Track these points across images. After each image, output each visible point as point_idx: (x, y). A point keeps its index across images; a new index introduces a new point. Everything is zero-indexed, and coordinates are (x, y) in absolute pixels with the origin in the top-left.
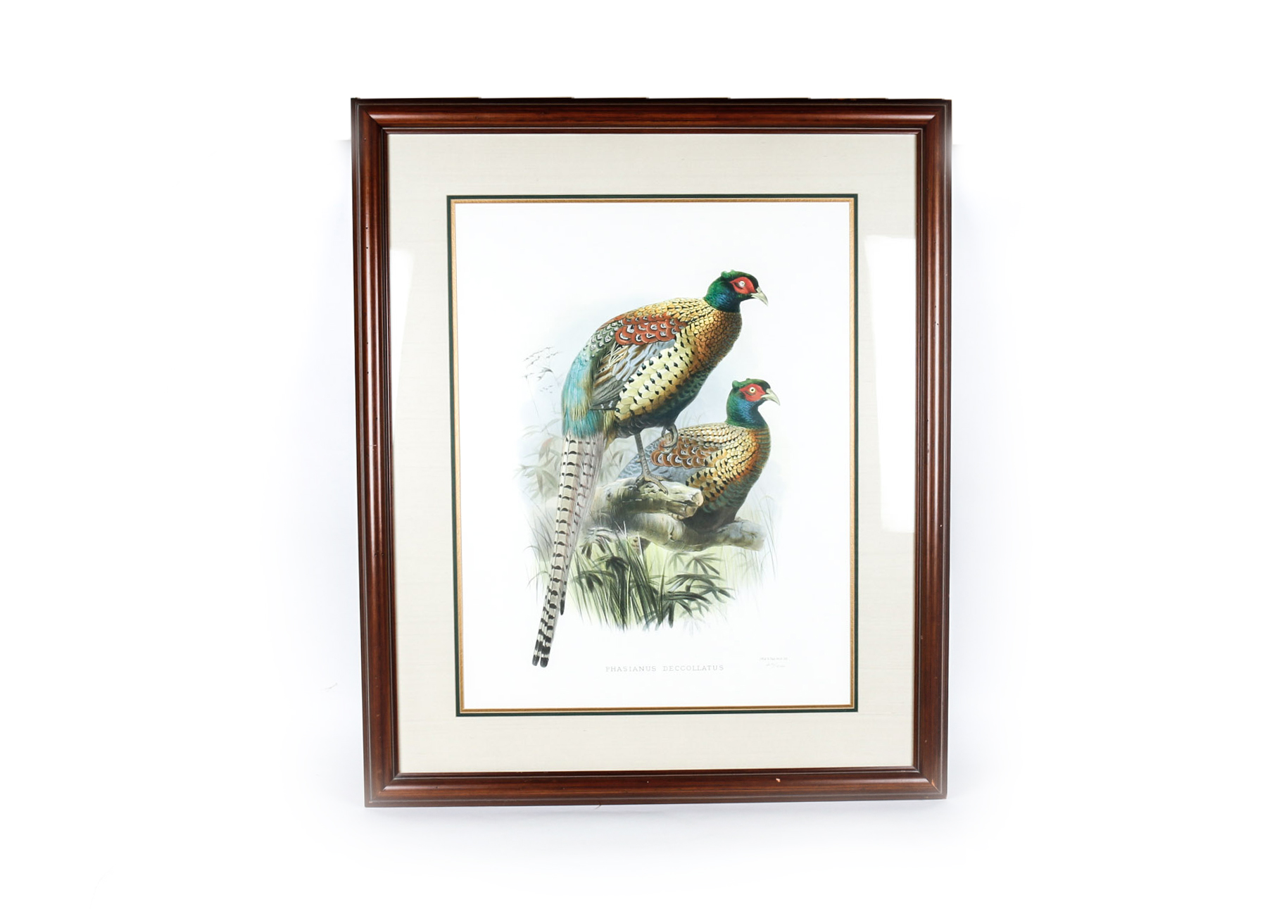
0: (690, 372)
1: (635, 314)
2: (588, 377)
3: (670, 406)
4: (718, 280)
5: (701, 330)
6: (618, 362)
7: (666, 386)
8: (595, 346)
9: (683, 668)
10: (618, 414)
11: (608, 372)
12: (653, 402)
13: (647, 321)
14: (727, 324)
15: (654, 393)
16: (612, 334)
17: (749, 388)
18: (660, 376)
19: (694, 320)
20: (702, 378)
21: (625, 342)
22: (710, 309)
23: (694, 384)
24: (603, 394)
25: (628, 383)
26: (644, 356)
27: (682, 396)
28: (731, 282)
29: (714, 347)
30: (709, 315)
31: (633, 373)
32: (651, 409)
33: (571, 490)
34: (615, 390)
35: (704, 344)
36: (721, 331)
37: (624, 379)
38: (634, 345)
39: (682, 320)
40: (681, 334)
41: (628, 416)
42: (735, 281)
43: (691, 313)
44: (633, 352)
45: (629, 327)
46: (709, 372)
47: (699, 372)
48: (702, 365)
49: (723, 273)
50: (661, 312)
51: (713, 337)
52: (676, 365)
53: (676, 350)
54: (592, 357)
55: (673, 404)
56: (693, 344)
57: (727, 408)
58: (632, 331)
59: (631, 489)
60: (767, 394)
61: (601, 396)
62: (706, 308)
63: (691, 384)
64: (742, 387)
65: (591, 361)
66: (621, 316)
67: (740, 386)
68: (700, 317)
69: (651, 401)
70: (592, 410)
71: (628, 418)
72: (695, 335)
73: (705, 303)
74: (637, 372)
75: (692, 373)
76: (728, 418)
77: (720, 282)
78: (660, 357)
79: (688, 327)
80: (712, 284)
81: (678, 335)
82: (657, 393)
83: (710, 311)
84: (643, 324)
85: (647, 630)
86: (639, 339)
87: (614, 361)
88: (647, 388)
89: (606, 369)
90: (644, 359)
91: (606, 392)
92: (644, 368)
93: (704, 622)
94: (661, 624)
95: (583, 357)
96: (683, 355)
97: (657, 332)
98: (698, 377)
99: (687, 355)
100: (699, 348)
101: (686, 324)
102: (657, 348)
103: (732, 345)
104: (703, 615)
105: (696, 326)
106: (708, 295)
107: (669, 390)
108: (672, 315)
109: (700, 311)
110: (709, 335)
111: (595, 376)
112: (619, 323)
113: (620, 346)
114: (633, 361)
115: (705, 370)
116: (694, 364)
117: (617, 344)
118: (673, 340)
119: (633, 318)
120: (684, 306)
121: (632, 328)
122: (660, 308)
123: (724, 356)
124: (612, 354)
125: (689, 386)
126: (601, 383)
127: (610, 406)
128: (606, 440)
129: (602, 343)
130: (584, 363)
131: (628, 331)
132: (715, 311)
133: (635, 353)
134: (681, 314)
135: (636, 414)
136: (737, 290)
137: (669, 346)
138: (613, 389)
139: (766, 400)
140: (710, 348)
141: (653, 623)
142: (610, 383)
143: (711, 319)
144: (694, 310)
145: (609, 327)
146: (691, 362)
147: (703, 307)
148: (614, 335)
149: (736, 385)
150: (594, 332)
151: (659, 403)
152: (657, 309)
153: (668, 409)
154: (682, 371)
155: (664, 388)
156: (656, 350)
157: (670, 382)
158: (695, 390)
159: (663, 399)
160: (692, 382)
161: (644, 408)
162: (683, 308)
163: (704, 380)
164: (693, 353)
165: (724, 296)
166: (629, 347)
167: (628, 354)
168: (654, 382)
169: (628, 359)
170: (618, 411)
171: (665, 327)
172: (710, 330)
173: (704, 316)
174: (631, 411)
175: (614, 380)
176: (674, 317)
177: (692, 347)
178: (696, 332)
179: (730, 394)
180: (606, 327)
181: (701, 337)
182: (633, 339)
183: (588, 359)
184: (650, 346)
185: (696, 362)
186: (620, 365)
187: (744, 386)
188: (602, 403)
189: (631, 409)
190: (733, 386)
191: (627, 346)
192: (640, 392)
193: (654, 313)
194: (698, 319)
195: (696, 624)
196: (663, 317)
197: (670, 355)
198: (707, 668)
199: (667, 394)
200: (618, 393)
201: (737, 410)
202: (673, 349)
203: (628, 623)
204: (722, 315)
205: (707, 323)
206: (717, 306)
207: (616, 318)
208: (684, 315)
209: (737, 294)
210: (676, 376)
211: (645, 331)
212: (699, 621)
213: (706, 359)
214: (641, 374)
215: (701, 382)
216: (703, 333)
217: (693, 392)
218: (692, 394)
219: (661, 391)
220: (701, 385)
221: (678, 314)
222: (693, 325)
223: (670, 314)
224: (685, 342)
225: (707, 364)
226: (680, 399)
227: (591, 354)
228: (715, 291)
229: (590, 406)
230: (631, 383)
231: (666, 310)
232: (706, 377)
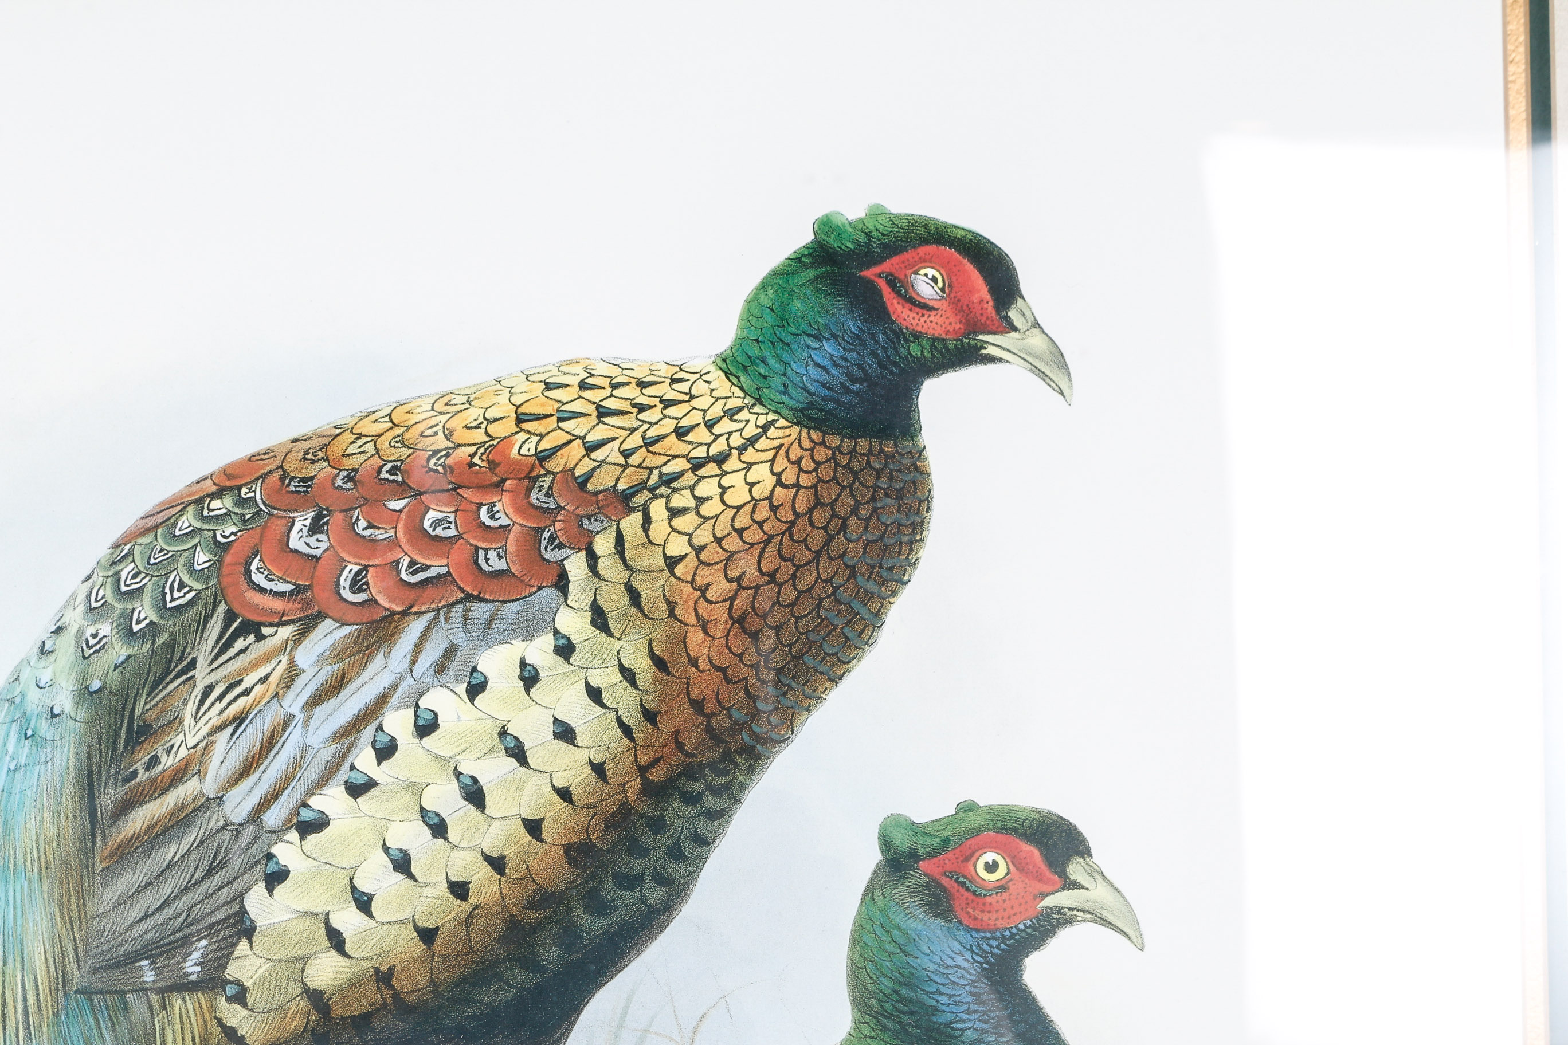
0: (643, 770)
1: (336, 450)
2: (67, 802)
3: (531, 964)
4: (799, 261)
5: (703, 537)
6: (239, 720)
7: (509, 852)
8: (105, 629)
10: (235, 1016)
11: (178, 776)
12: (438, 945)
13: (403, 488)
14: (847, 501)
15: (443, 890)
16: (202, 558)
17: (969, 857)
18: (475, 795)
19: (668, 481)
20: (711, 802)
21: (278, 605)
22: (752, 421)
23: (667, 838)
24: (151, 899)
25: (293, 835)
26: (384, 681)
27: (599, 906)
28: (869, 273)
29: (778, 629)
30: (750, 455)
31: (323, 781)
32: (422, 978)
34: (218, 878)
35: (720, 613)
36: (817, 539)
37: (273, 817)
38: (327, 624)
39: (603, 480)
40: (592, 558)
41: (295, 1025)
42: (886, 266)
43: (649, 444)
44: (322, 660)
45: (303, 520)
46: (751, 770)
47: (691, 772)
48: (709, 730)
49: (826, 226)
50: (479, 436)
51: (772, 576)
52: (565, 733)
53: (565, 650)
54: (85, 694)
55: (551, 954)
56: (662, 611)
57: (855, 970)
58: (320, 544)
60: (1076, 885)
61: (137, 910)
62: (731, 414)
63: (648, 839)
64: (933, 853)
65: (82, 714)
66: (251, 459)
67: (923, 847)
68: (697, 465)
69: (427, 935)
70: (87, 992)
71: (297, 1037)
72: (672, 562)
73: (722, 385)
74: (344, 774)
75: (655, 776)
76: (858, 1023)
77: (811, 273)
78: (475, 690)
79: (632, 523)
80: (764, 286)
81: (576, 565)
82: (459, 889)
83: (751, 431)
84: (381, 501)
86: (357, 586)
87: (213, 717)
88: (403, 864)
89: (167, 762)
90: (381, 701)
91: (166, 890)
92: (386, 751)
95: (34, 696)
96: (606, 678)
97: (460, 553)
98: (691, 799)
99: (628, 675)
100: (696, 638)
101: (624, 501)
102: (460, 637)
103: (876, 620)
105: (675, 513)
106: (740, 342)
107: (529, 876)
108: (543, 457)
109: (702, 435)
110: (746, 565)
111: (108, 798)
112: (241, 502)
113: (252, 628)
114: (320, 711)
115: (727, 756)
116: (667, 726)
117: (230, 616)
118: (549, 594)
119: (321, 470)
120: (611, 404)
121: (315, 528)
122: (473, 414)
123: (835, 680)
124: (202, 676)
125: (644, 852)
126: (135, 837)
127: (192, 967)
129: (145, 611)
130: (44, 728)
131: (296, 542)
132: (783, 431)
133: (329, 671)
134: (591, 448)
135: (337, 1012)
136: (904, 316)
137: (528, 630)
138: (209, 873)
139: (1070, 921)
140: (755, 636)
142: (191, 838)
143: (761, 473)
144: (669, 426)
145: (187, 521)
146: (650, 716)
147: (716, 411)
148: (217, 565)
149: (902, 841)
150: (102, 550)
151: (471, 951)
152: (457, 423)
153: (521, 977)
154: (598, 769)
155: (497, 864)
156: (451, 652)
157: (533, 827)
158: (673, 869)
159: (490, 924)
160: (657, 825)
161: (384, 977)
162: (603, 413)
163: (720, 815)
164: (659, 663)
165: (829, 347)
166: (301, 636)
167: (293, 674)
168: (439, 829)
169: (294, 702)
170: (240, 997)
171: (505, 521)
172: (754, 535)
173: (721, 459)
174: (316, 997)
175: (213, 821)
176: (556, 464)
177: (659, 635)
178: (677, 547)
179: (869, 893)
180: (170, 524)
181: (705, 576)
182: (322, 596)
183: (65, 701)
184: (415, 627)
185: (680, 716)
186: (252, 736)
187: (946, 841)
188: (152, 951)
189: (312, 984)
190: (886, 842)
191: (286, 632)
192: (363, 885)
193: (441, 442)
194: (689, 478)
196: (493, 465)
197: (530, 678)
199: (515, 896)
200: (241, 896)
201: (908, 980)
202: (546, 642)
204: (822, 454)
205: (738, 496)
206: (797, 398)
207: (227, 472)
208: (610, 453)
209: (899, 336)
210: (564, 794)
211: (394, 543)
213: (734, 697)
214: (370, 784)
215: (704, 826)
216: (713, 553)
217: (661, 880)
218: (655, 895)
219: (480, 877)
220: (704, 842)
221: (576, 450)
222: (658, 510)
223: (529, 448)
224: (614, 601)
225: (738, 727)
226: (589, 924)
227: (84, 678)
228: (783, 322)
229: (72, 967)
230: (313, 838)
231: (510, 426)
232: (738, 801)
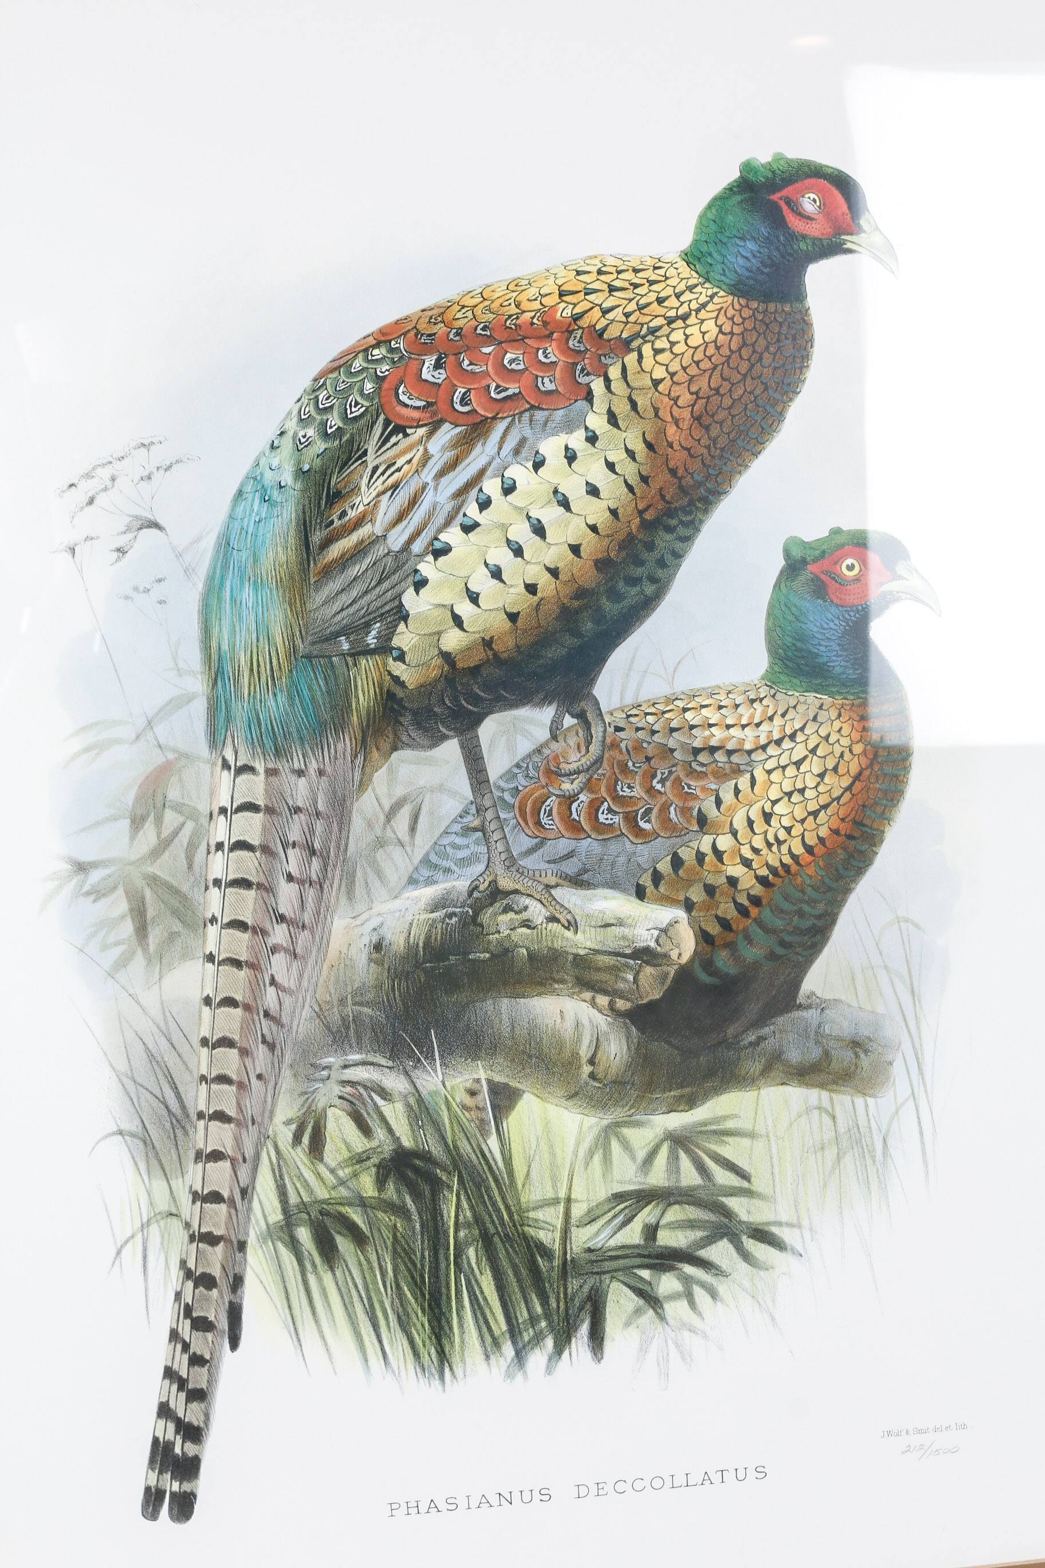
0: (641, 513)
1: (449, 316)
2: (292, 541)
3: (576, 633)
4: (731, 190)
5: (675, 367)
6: (395, 487)
7: (561, 565)
8: (310, 432)
9: (638, 1485)
10: (398, 669)
11: (359, 522)
12: (519, 623)
13: (489, 340)
14: (762, 342)
15: (522, 589)
16: (369, 387)
17: (837, 562)
18: (539, 530)
19: (653, 331)
20: (682, 531)
21: (416, 414)
22: (704, 292)
23: (656, 554)
24: (345, 599)
25: (430, 558)
26: (482, 461)
27: (615, 596)
28: (775, 197)
29: (721, 423)
30: (703, 314)
31: (447, 524)
32: (511, 643)
33: (246, 936)
34: (386, 585)
35: (686, 414)
36: (744, 367)
37: (417, 547)
38: (447, 426)
39: (612, 332)
40: (608, 381)
41: (434, 673)
42: (785, 192)
43: (641, 308)
44: (444, 449)
45: (430, 361)
46: (706, 511)
47: (670, 513)
48: (681, 488)
49: (747, 167)
50: (536, 305)
51: (717, 390)
52: (593, 491)
53: (592, 439)
54: (300, 473)
55: (588, 627)
56: (651, 413)
57: (769, 632)
58: (441, 376)
59: (454, 920)
60: (901, 578)
61: (337, 606)
62: (691, 288)
63: (645, 555)
64: (816, 560)
65: (298, 486)
66: (397, 322)
67: (810, 555)
68: (670, 321)
69: (513, 617)
70: (309, 657)
71: (437, 681)
72: (656, 383)
73: (685, 270)
74: (460, 518)
75: (648, 516)
76: (772, 665)
77: (739, 198)
78: (538, 465)
79: (631, 359)
80: (710, 206)
81: (597, 386)
82: (531, 589)
83: (703, 299)
84: (477, 348)
85: (519, 1376)
86: (464, 401)
87: (379, 485)
88: (497, 574)
89: (352, 514)
90: (481, 473)
91: (354, 593)
92: (484, 505)
93: (705, 1336)
94: (566, 1354)
95: (268, 475)
96: (617, 456)
97: (526, 379)
98: (669, 530)
99: (631, 454)
100: (671, 430)
101: (625, 345)
102: (528, 432)
103: (780, 417)
104: (700, 1314)
105: (657, 352)
106: (696, 243)
107: (573, 579)
108: (576, 318)
109: (673, 302)
110: (702, 384)
111: (317, 537)
112: (391, 350)
113: (401, 430)
114: (444, 481)
115: (691, 503)
116: (655, 485)
117: (387, 422)
118: (582, 404)
119: (440, 329)
120: (617, 283)
121: (438, 366)
122: (532, 292)
123: (756, 455)
124: (371, 460)
125: (641, 563)
126: (335, 561)
127: (371, 640)
128: (360, 759)
129: (335, 421)
130: (276, 495)
131: (426, 375)
132: (723, 299)
133: (449, 455)
134: (605, 312)
135: (460, 665)
136: (796, 224)
137: (569, 427)
138: (380, 582)
139: (897, 600)
140: (707, 428)
141: (537, 1351)
142: (367, 561)
143: (710, 326)
144: (653, 296)
145: (358, 364)
146: (644, 479)
147: (682, 287)
148: (378, 390)
149: (797, 553)
150: (307, 383)
151: (539, 626)
152: (523, 298)
153: (570, 641)
154: (614, 512)
155: (554, 572)
156: (523, 441)
157: (575, 549)
158: (660, 573)
159: (551, 609)
160: (650, 546)
161: (487, 644)
162: (612, 289)
163: (688, 539)
164: (650, 446)
165: (751, 245)
166: (431, 434)
167: (426, 458)
168: (518, 552)
169: (428, 475)
170: (401, 657)
171: (553, 359)
172: (706, 365)
173: (685, 318)
174: (446, 656)
175: (382, 550)
176: (584, 322)
177: (649, 427)
178: (659, 373)
179: (777, 585)
180: (348, 365)
181: (676, 391)
182: (442, 407)
183: (287, 477)
184: (501, 427)
185: (662, 479)
186: (403, 497)
187: (824, 552)
188: (345, 631)
189: (444, 649)
190: (787, 554)
191: (422, 431)
192: (473, 588)
193: (513, 309)
194: (666, 330)
195: (677, 1346)
196: (545, 324)
197: (571, 457)
198: (716, 1478)
199: (566, 591)
200: (399, 596)
201: (801, 637)
202: (580, 434)
203: (456, 1359)
204: (746, 313)
205: (696, 340)
206: (731, 279)
207: (382, 331)
208: (617, 314)
209: (793, 236)
210: (594, 528)
211: (487, 374)
212: (686, 1334)
213: (696, 466)
214: (476, 525)
215: (678, 546)
216: (681, 377)
217: (653, 580)
218: (649, 589)
219: (544, 580)
220: (678, 556)
221: (597, 313)
222: (647, 350)
223: (567, 313)
224: (622, 408)
225: (699, 484)
226: (610, 608)
227: (299, 463)
228: (722, 229)
229: (298, 641)
230: (442, 559)
231: (556, 298)
232: (698, 530)
